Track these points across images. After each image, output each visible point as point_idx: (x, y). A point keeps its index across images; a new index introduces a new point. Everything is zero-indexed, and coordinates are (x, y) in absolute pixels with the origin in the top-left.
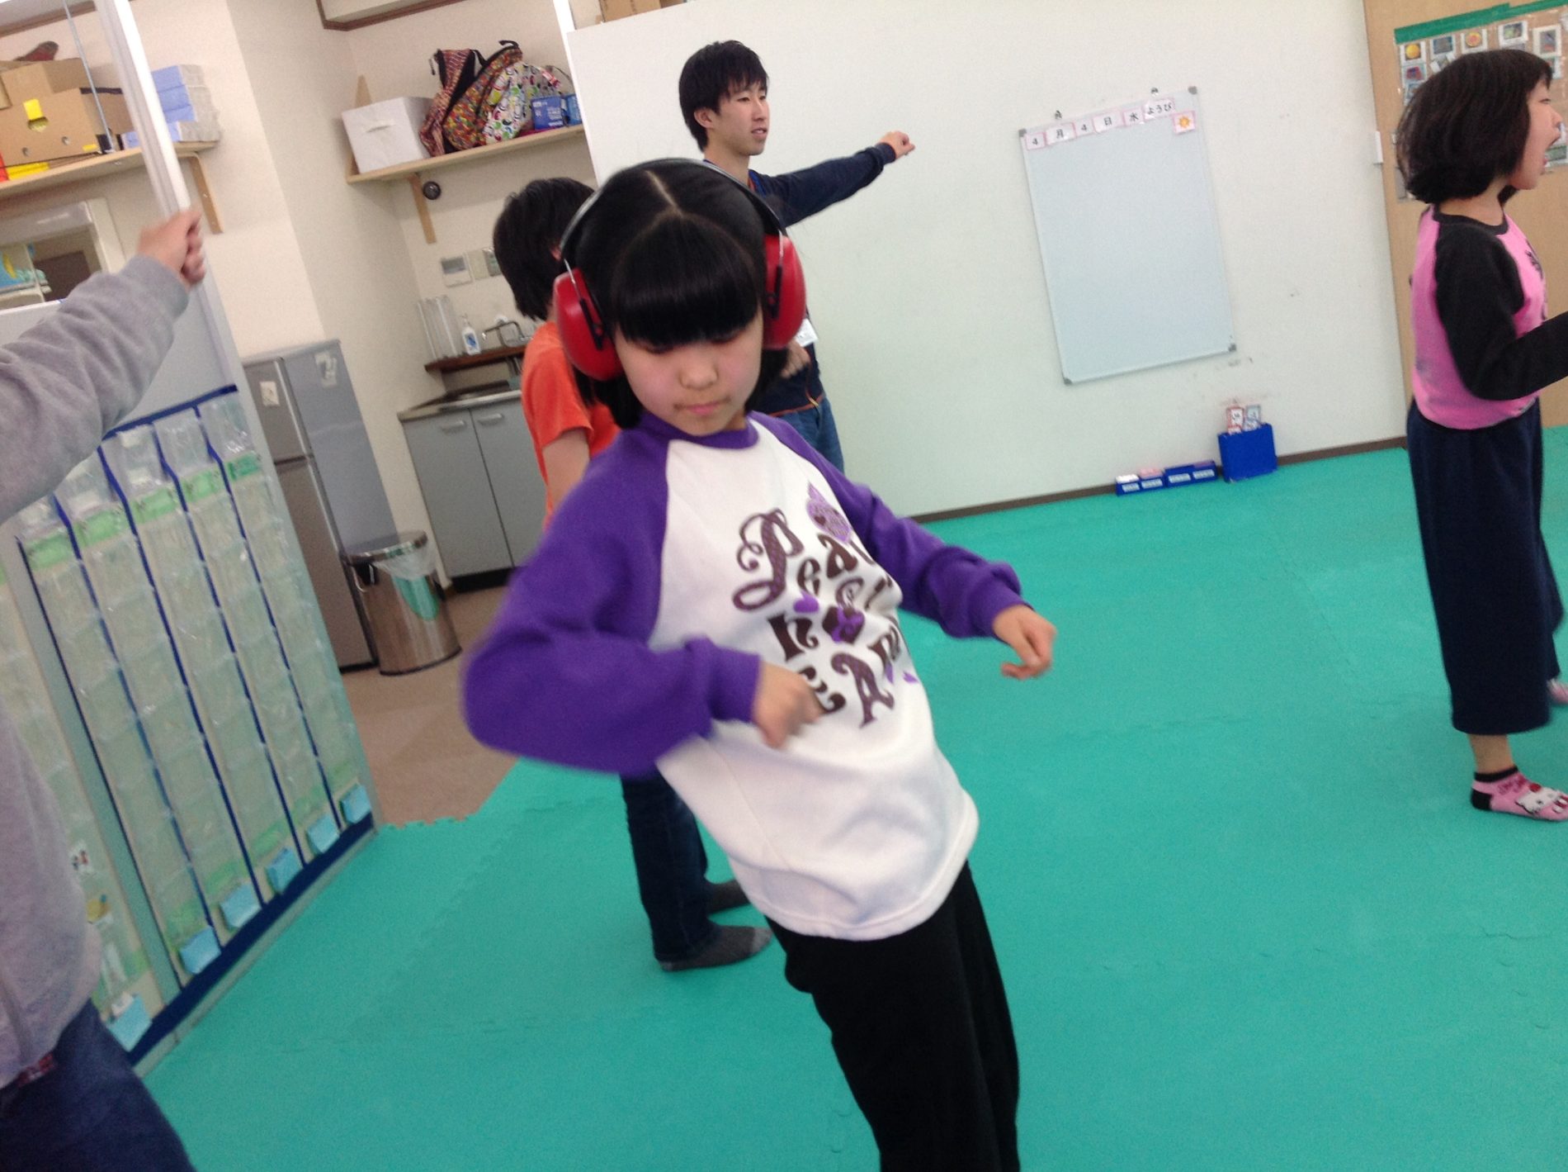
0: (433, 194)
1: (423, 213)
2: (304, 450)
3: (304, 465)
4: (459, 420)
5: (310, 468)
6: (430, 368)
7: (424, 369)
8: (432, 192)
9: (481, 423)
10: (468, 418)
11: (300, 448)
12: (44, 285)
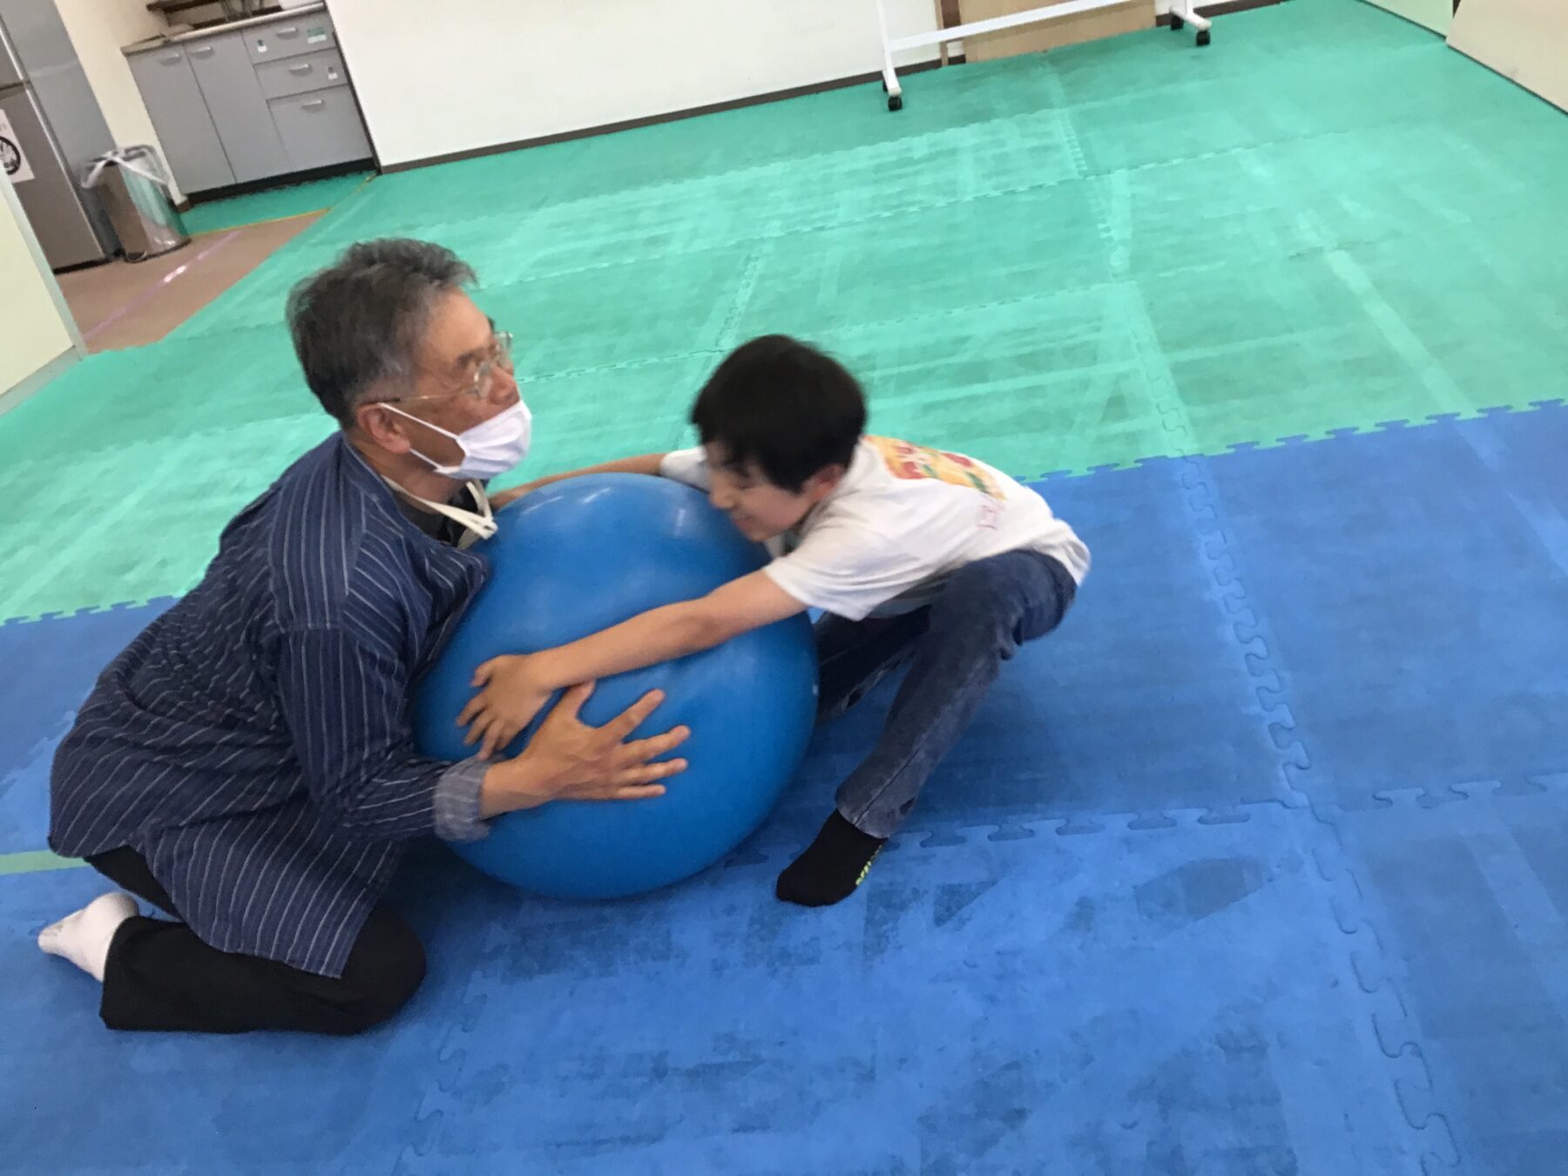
2: (22, 77)
3: (24, 90)
4: (174, 53)
5: (28, 92)
6: (150, 7)
7: (146, 10)
9: (193, 54)
10: (182, 52)
11: (17, 77)
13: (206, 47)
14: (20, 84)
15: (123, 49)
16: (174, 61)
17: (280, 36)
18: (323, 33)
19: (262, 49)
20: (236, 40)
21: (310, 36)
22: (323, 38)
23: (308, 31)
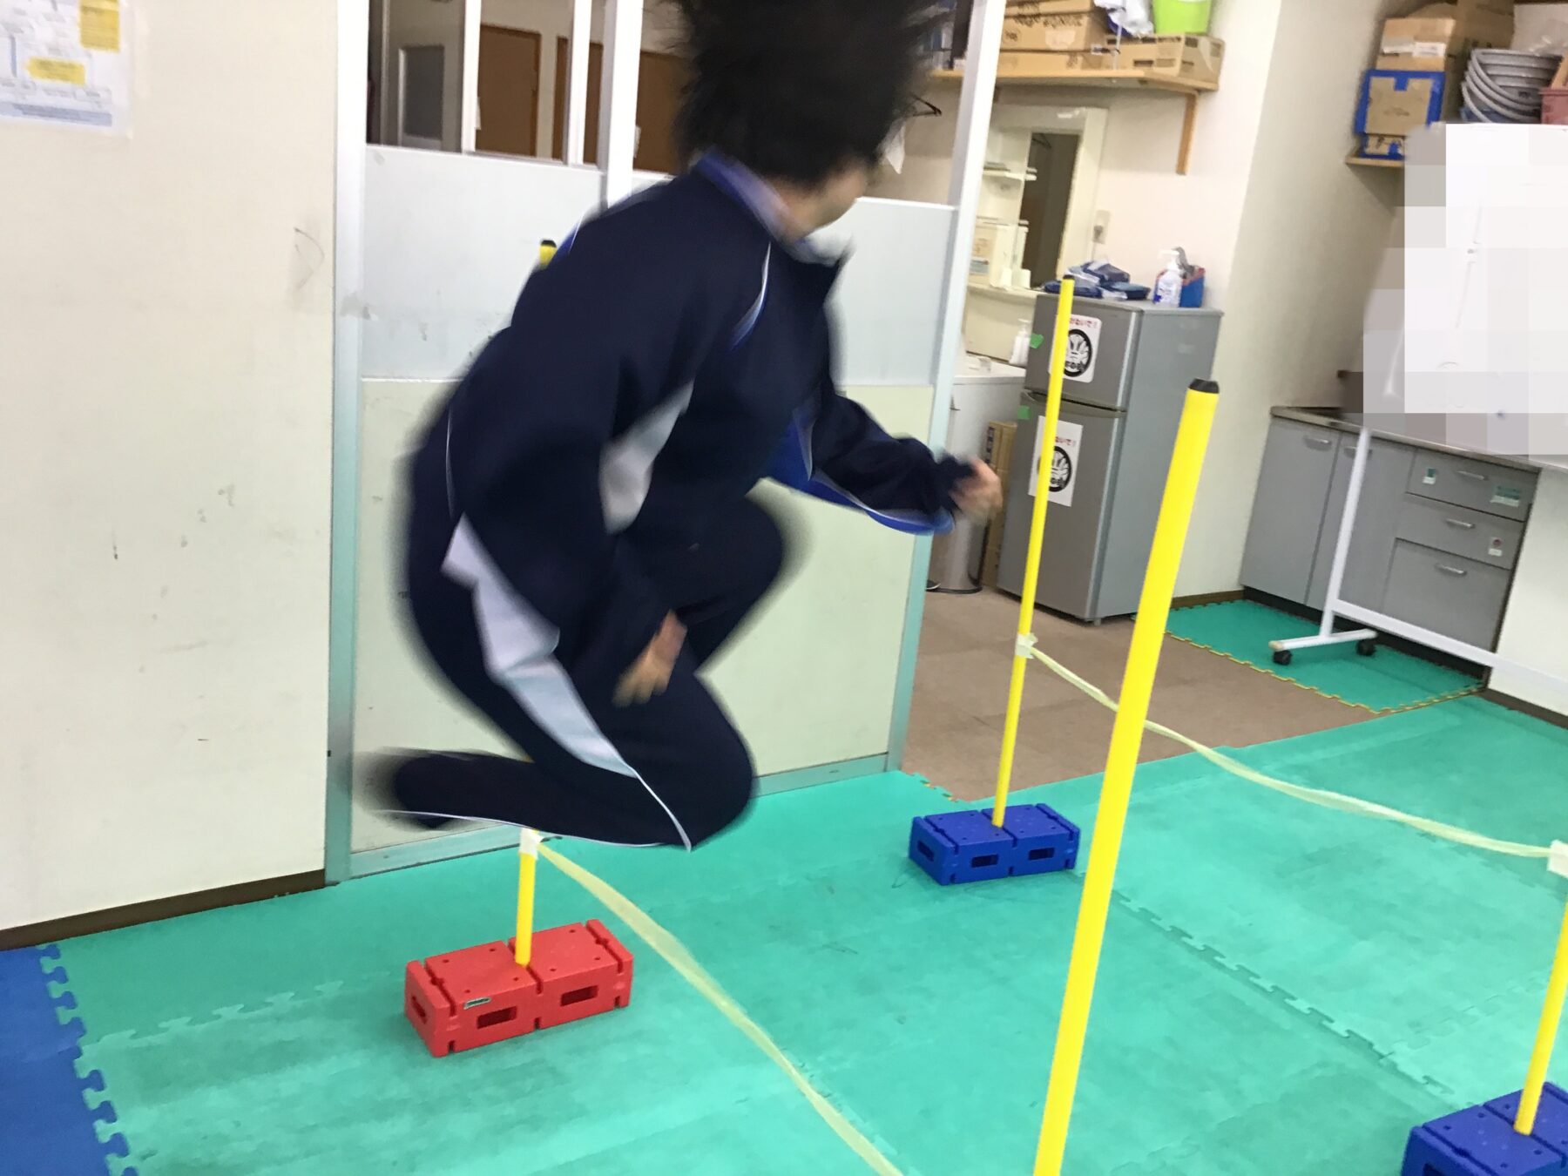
2: (1119, 403)
3: (1113, 417)
4: (1326, 439)
5: (1116, 420)
6: (1340, 375)
7: (1334, 374)
9: (1346, 450)
10: (1335, 440)
11: (1116, 400)
12: (1032, 173)
14: (1115, 410)
15: (1273, 408)
17: (1462, 478)
18: (1516, 498)
19: (1429, 480)
21: (1499, 494)
22: (1514, 503)
23: (1499, 488)
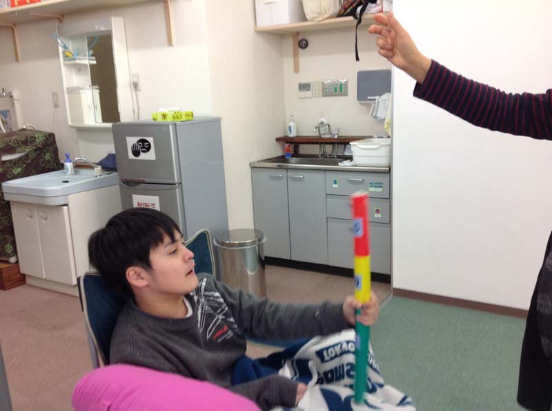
0: (303, 45)
1: (296, 55)
3: (175, 189)
4: (281, 174)
5: (177, 190)
6: (278, 140)
7: (275, 140)
8: (303, 44)
9: (291, 178)
10: (285, 174)
11: (174, 180)
12: (93, 60)
13: (300, 175)
14: (175, 184)
15: (250, 164)
16: (278, 178)
17: (351, 181)
18: (382, 187)
19: (335, 186)
20: (321, 176)
21: (371, 187)
22: (380, 190)
23: (370, 183)
